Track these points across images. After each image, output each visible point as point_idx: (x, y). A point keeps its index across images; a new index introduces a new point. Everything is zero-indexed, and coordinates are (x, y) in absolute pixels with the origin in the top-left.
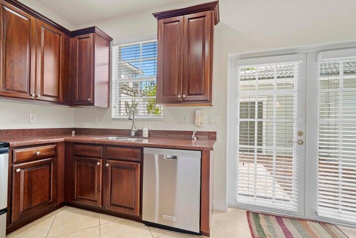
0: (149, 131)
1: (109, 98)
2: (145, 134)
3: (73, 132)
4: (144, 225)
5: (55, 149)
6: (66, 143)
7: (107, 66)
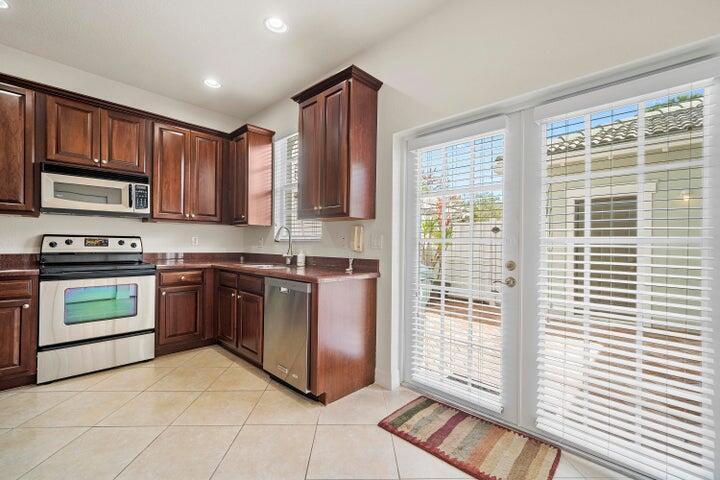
0: (306, 258)
1: (272, 213)
2: (301, 261)
3: (242, 258)
4: (268, 377)
5: (202, 276)
6: (215, 270)
7: (270, 170)
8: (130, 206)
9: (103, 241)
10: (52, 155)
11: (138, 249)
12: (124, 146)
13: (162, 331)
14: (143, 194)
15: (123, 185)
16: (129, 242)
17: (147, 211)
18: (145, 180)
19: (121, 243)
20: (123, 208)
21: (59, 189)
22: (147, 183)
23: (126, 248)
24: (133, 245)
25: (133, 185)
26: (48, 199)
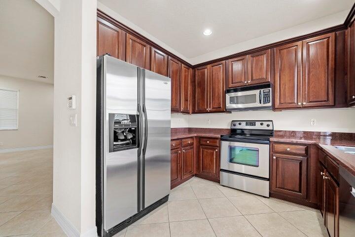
8: (260, 103)
9: (252, 123)
10: (231, 85)
11: (270, 128)
12: (258, 70)
13: (274, 181)
14: (267, 95)
15: (256, 92)
16: (265, 124)
17: (270, 104)
18: (268, 86)
19: (262, 124)
20: (257, 104)
21: (232, 100)
22: (270, 87)
23: (264, 127)
24: (268, 126)
25: (262, 90)
26: (229, 105)
